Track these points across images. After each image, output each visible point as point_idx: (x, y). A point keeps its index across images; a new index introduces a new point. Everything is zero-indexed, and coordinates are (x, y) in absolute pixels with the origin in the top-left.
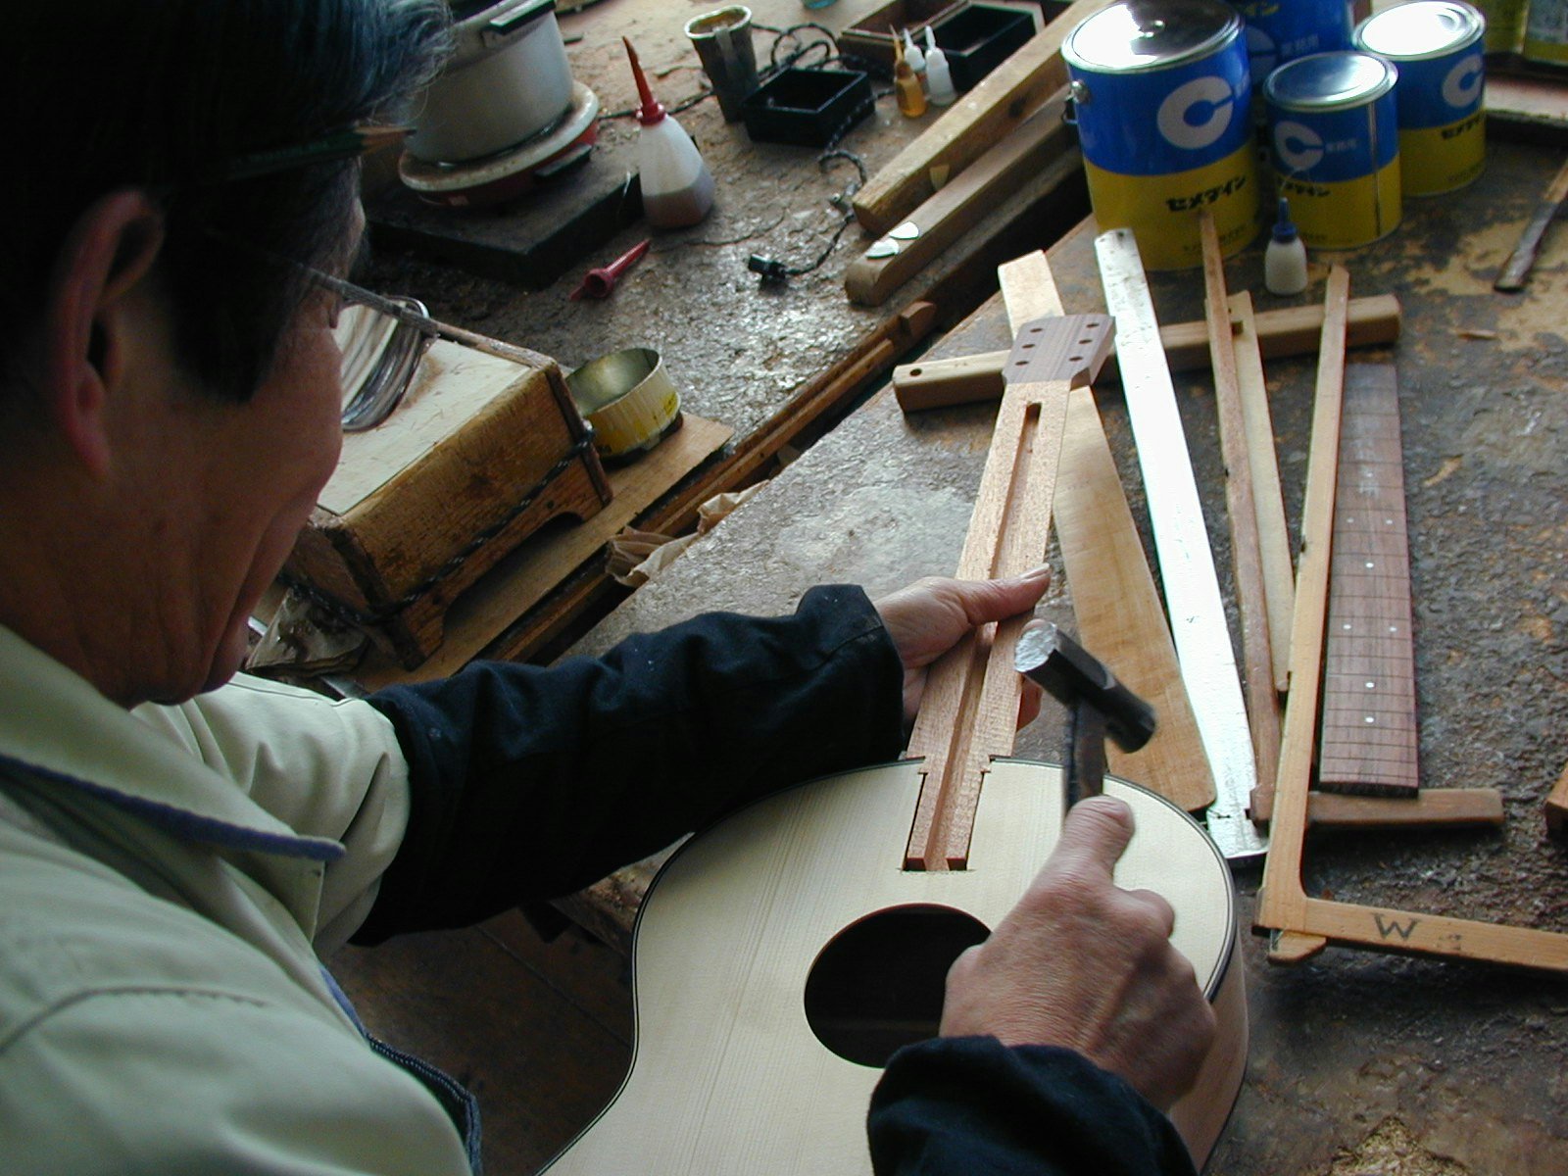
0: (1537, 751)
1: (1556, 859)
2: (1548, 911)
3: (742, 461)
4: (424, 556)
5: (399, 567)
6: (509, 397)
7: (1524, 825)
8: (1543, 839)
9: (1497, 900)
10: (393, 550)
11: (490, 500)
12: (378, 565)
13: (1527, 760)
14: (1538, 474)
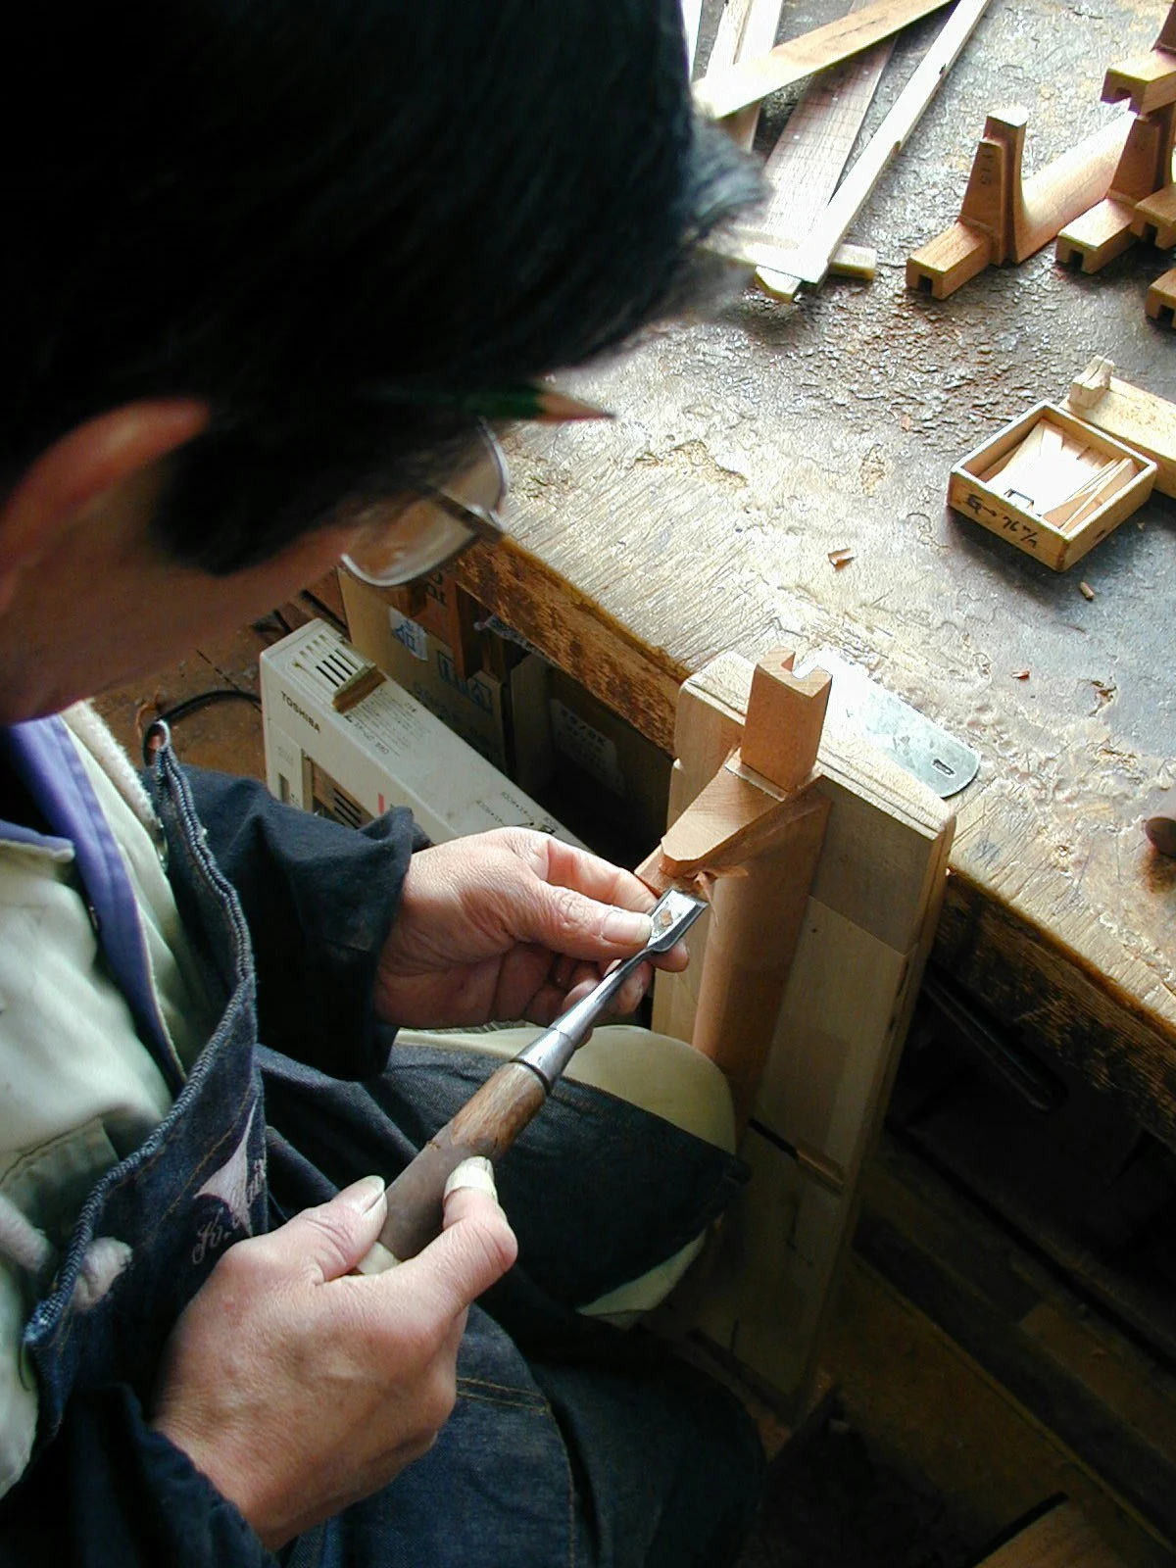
0: (920, 238)
1: (904, 306)
2: (882, 336)
7: (888, 281)
8: (900, 292)
9: (844, 323)
13: (909, 243)
14: (1008, 65)
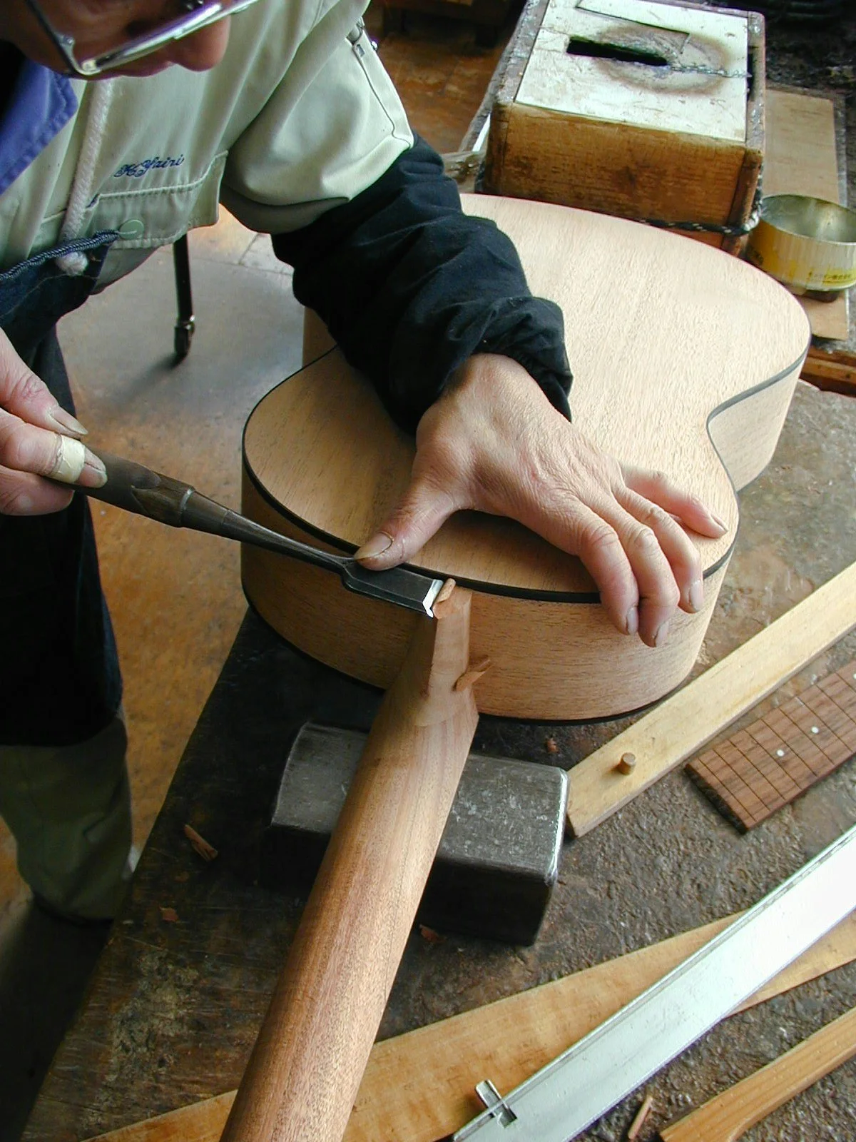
3: (829, 364)
4: (545, 184)
5: (522, 174)
6: (704, 143)
10: (526, 158)
11: (627, 197)
12: (508, 157)
